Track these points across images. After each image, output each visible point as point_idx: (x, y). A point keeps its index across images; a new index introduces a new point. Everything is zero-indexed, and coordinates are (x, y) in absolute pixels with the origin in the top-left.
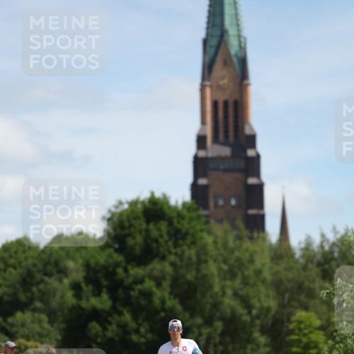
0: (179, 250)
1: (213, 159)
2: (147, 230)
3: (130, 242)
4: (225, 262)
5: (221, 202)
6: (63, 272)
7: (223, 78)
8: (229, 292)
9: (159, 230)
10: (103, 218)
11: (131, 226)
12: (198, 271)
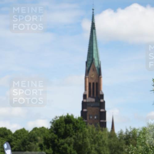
0: (76, 134)
1: (89, 102)
2: (66, 127)
3: (60, 130)
4: (92, 138)
5: (91, 117)
6: (36, 140)
7: (93, 75)
8: (94, 148)
9: (70, 127)
10: (51, 122)
11: (60, 125)
12: (83, 141)
